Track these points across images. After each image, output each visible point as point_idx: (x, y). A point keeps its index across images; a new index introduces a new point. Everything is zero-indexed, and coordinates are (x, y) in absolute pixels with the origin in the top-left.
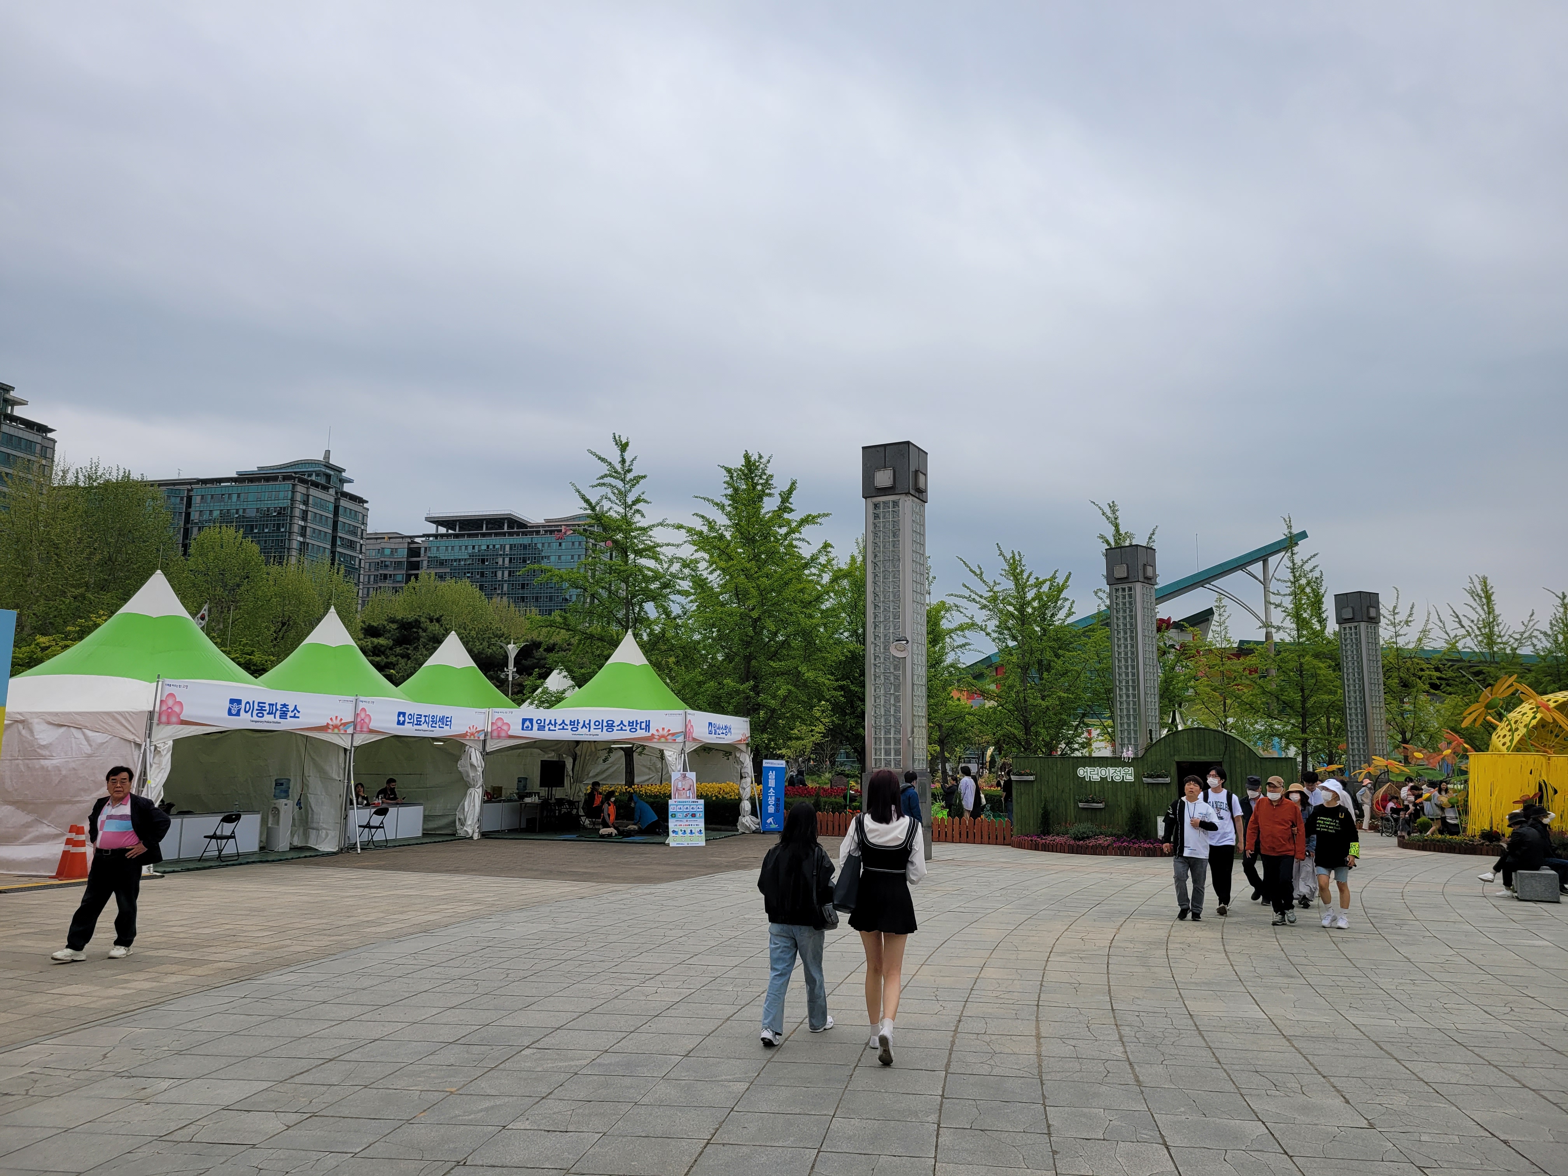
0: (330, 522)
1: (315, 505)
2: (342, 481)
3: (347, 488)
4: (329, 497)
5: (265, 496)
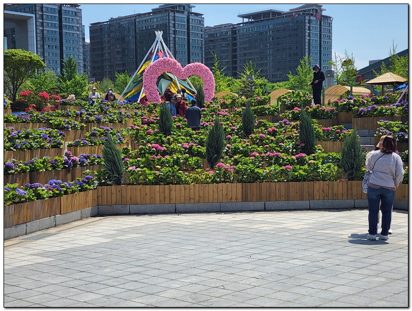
0: (186, 27)
2: (191, 8)
5: (159, 19)
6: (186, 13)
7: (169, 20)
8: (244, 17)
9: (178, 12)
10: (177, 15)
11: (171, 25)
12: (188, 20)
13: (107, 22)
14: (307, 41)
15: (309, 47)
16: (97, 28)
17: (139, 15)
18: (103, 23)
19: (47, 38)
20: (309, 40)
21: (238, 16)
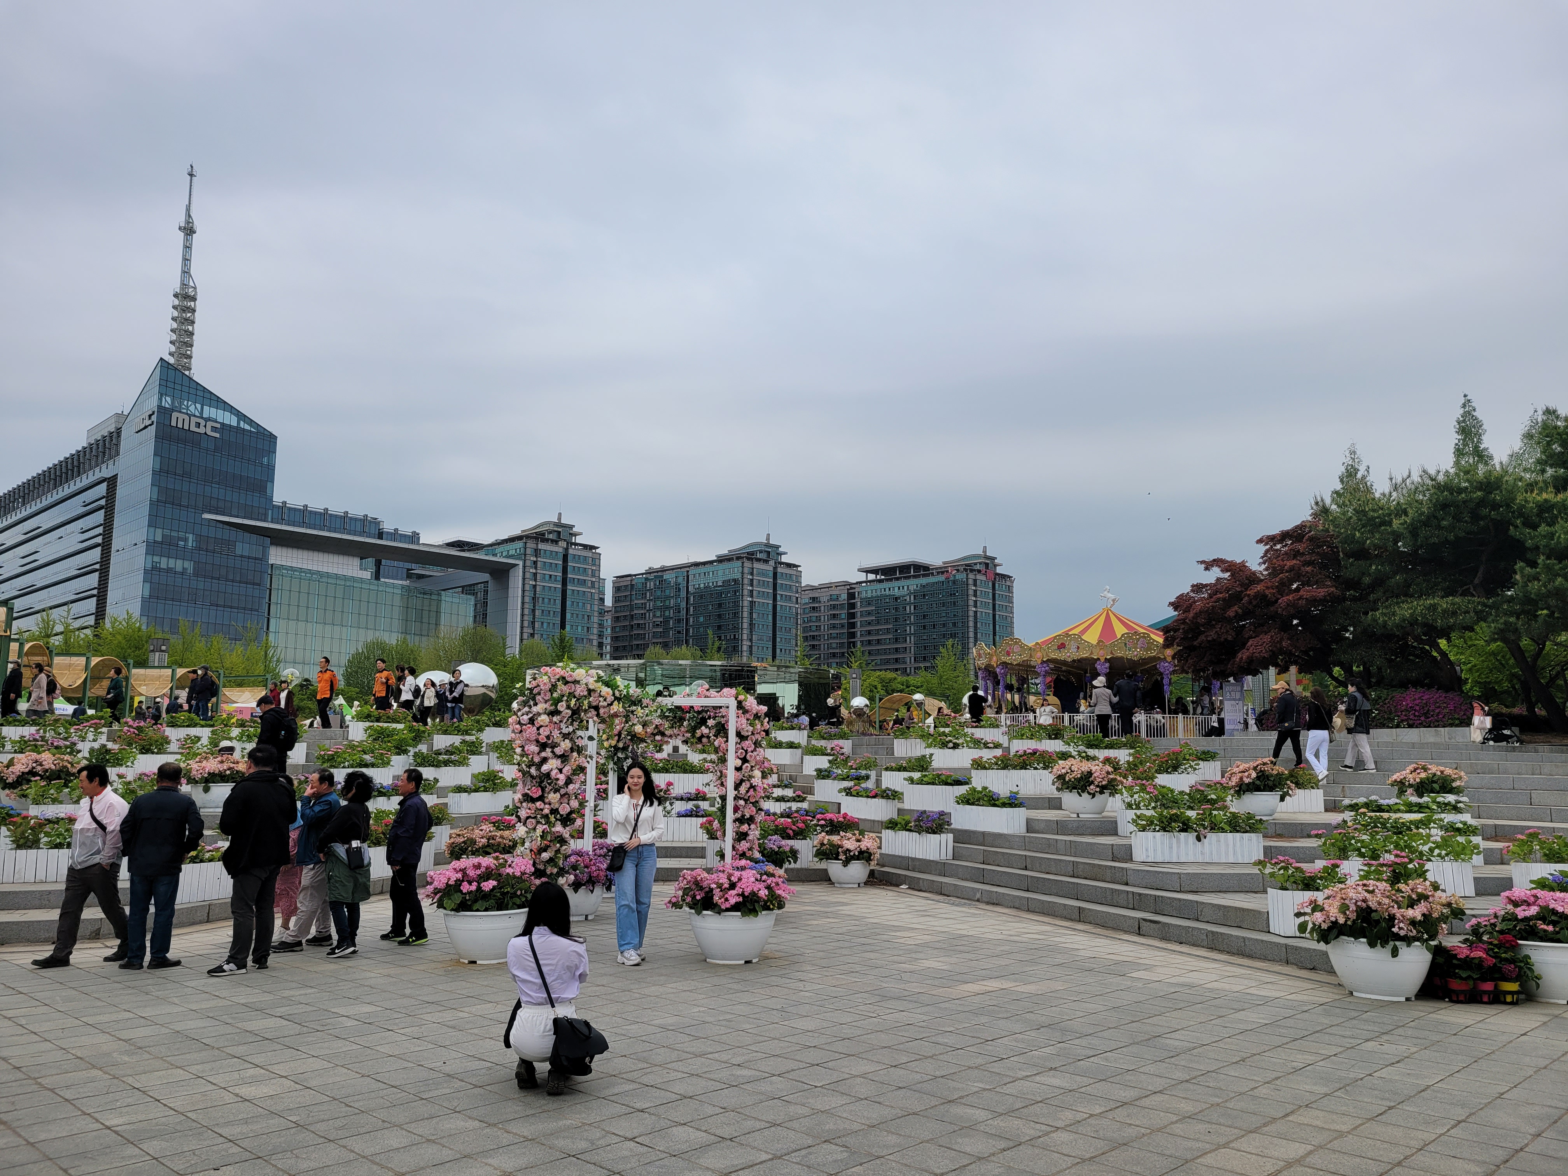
0: (771, 585)
1: (758, 574)
2: (781, 554)
3: (784, 559)
4: (769, 567)
5: (727, 571)
6: (772, 563)
7: (743, 573)
8: (868, 571)
9: (758, 560)
10: (756, 565)
11: (746, 581)
12: (775, 574)
13: (642, 574)
14: (971, 614)
15: (976, 623)
16: (625, 584)
17: (697, 564)
18: (635, 575)
19: (541, 599)
20: (976, 612)
21: (859, 570)
